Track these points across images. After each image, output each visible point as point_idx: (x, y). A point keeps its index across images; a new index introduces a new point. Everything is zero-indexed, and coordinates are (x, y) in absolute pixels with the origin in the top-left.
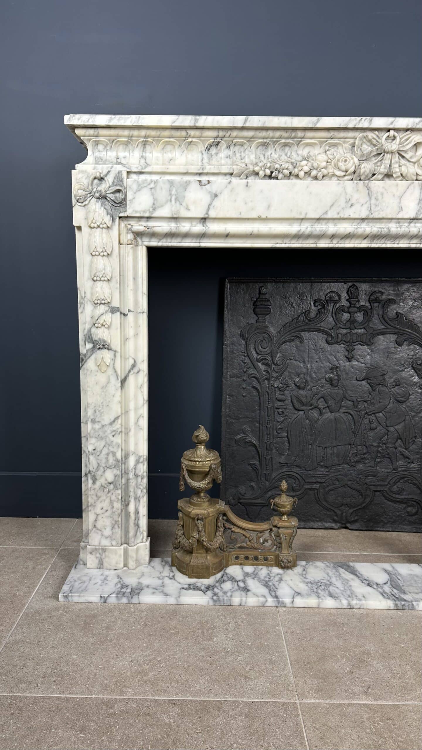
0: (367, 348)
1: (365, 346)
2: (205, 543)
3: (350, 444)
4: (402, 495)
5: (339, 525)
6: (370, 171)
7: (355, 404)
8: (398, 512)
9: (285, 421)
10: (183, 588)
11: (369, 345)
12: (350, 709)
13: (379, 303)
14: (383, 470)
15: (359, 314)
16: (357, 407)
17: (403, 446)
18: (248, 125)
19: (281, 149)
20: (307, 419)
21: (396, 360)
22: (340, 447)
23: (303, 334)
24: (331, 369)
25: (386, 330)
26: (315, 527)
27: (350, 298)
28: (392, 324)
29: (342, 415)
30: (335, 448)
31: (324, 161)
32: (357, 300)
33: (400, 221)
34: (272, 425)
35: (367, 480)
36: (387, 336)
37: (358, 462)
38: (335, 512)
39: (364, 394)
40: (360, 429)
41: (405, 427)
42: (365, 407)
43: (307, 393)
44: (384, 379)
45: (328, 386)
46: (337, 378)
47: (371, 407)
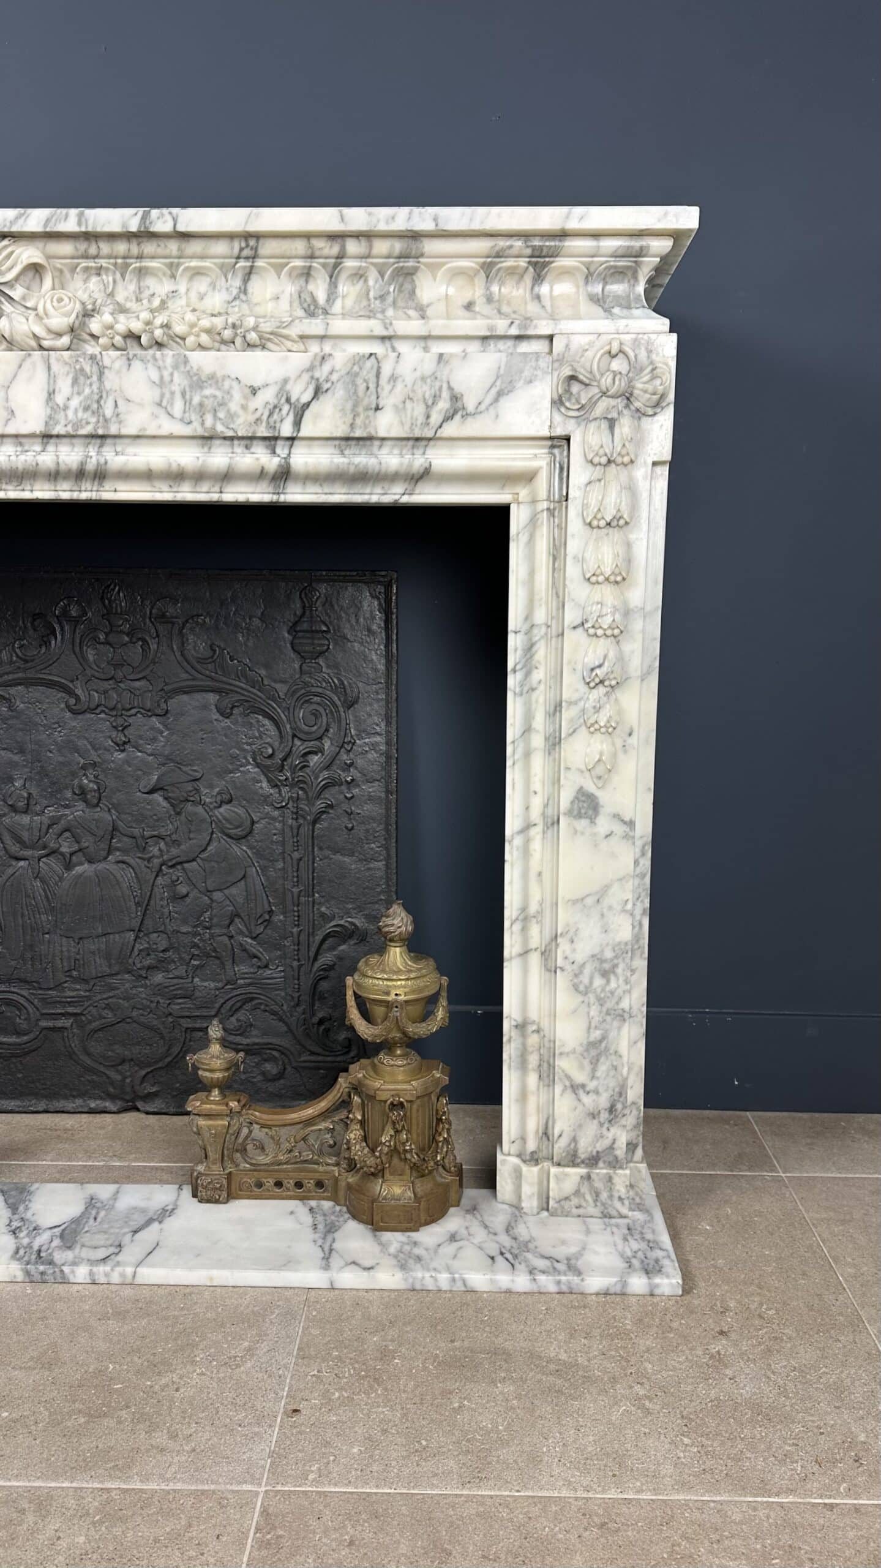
0: (156, 721)
1: (153, 718)
3: (134, 930)
5: (120, 1104)
7: (139, 843)
11: (160, 716)
13: (172, 623)
14: (205, 985)
15: (131, 646)
16: (144, 848)
17: (247, 933)
20: (36, 878)
21: (221, 748)
22: (111, 936)
23: (12, 690)
24: (82, 768)
26: (69, 1109)
28: (203, 671)
29: (113, 868)
30: (103, 939)
32: (124, 616)
35: (173, 1007)
36: (198, 696)
37: (153, 968)
38: (108, 1077)
39: (157, 820)
40: (153, 896)
41: (247, 891)
42: (160, 850)
43: (32, 821)
44: (196, 789)
45: (81, 805)
46: (95, 787)
47: (172, 849)
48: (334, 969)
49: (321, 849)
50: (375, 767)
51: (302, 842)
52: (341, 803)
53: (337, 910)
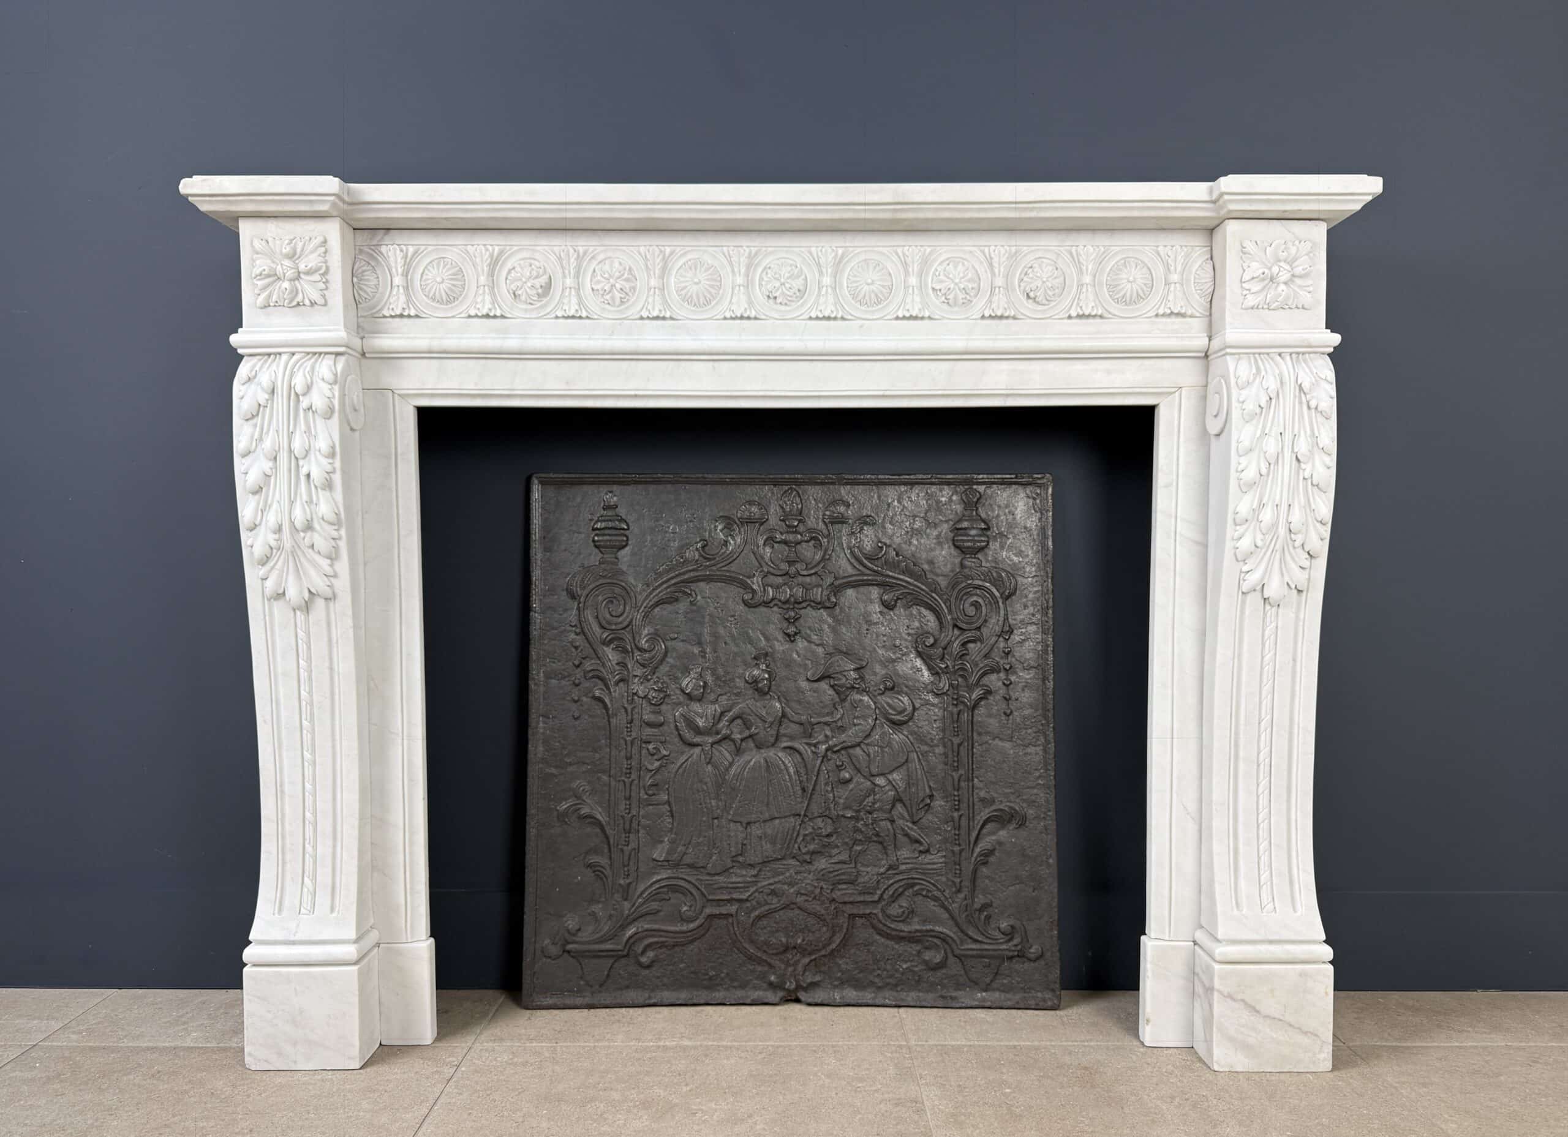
0: (825, 614)
1: (822, 611)
3: (799, 815)
4: (909, 924)
5: (781, 994)
7: (806, 730)
8: (906, 962)
11: (829, 608)
13: (843, 523)
15: (804, 545)
17: (908, 818)
20: (708, 763)
21: (884, 639)
22: (777, 821)
23: (694, 586)
24: (755, 658)
25: (859, 578)
26: (731, 1001)
27: (786, 515)
28: (871, 566)
29: (781, 754)
30: (769, 824)
32: (798, 518)
34: (635, 778)
35: (836, 893)
36: (862, 589)
37: (817, 853)
38: (771, 966)
39: (823, 708)
40: (819, 783)
41: (909, 776)
42: (826, 736)
43: (706, 708)
44: (862, 678)
45: (751, 693)
46: (767, 676)
47: (837, 736)
48: (994, 854)
49: (980, 734)
50: (1031, 656)
51: (962, 728)
52: (1000, 689)
53: (995, 795)
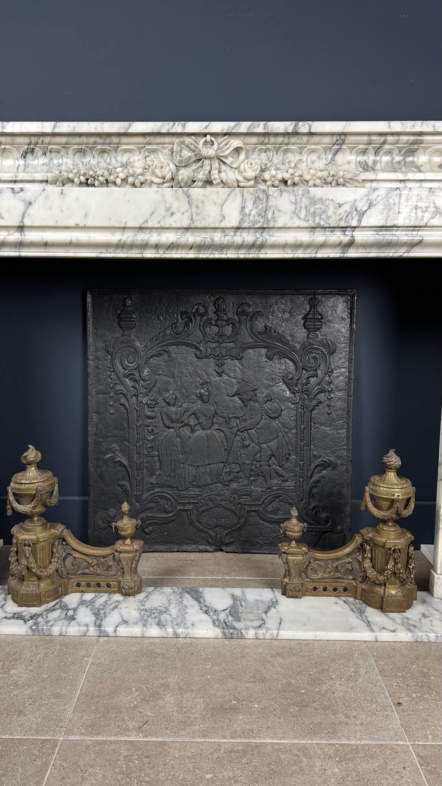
0: (237, 362)
1: (235, 360)
2: (34, 570)
3: (223, 463)
4: (277, 515)
5: (214, 547)
6: (189, 177)
7: (227, 420)
8: (275, 533)
9: (155, 439)
10: (6, 618)
11: (239, 359)
12: (113, 746)
13: (247, 315)
14: (256, 489)
15: (227, 327)
16: (229, 423)
17: (277, 464)
18: (57, 130)
19: (100, 156)
20: (178, 437)
21: (267, 375)
22: (213, 465)
23: (170, 348)
24: (201, 384)
25: (255, 344)
26: (190, 550)
27: (217, 311)
28: (261, 338)
29: (214, 432)
30: (208, 467)
31: (141, 168)
32: (224, 313)
33: (225, 230)
34: (142, 444)
35: (241, 500)
36: (257, 350)
37: (232, 481)
38: (209, 534)
39: (235, 410)
40: (233, 446)
41: (278, 444)
42: (237, 424)
43: (177, 409)
44: (255, 395)
45: (199, 402)
46: (207, 393)
47: (242, 423)
48: (320, 482)
49: (314, 423)
50: (342, 384)
51: (306, 420)
52: (325, 401)
53: (322, 454)
